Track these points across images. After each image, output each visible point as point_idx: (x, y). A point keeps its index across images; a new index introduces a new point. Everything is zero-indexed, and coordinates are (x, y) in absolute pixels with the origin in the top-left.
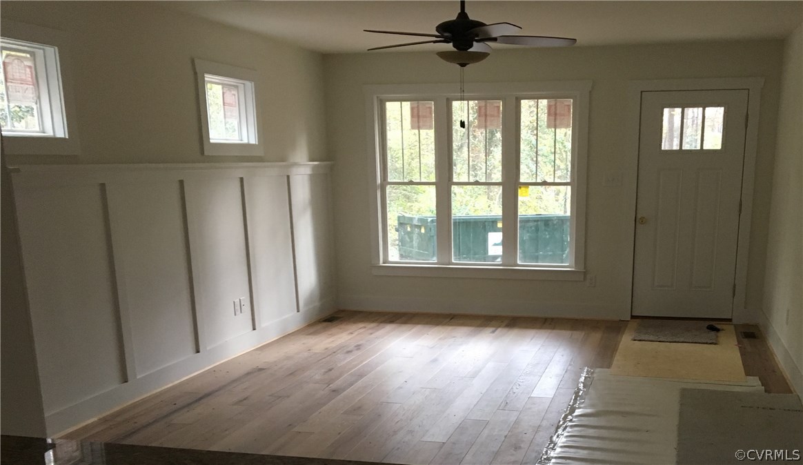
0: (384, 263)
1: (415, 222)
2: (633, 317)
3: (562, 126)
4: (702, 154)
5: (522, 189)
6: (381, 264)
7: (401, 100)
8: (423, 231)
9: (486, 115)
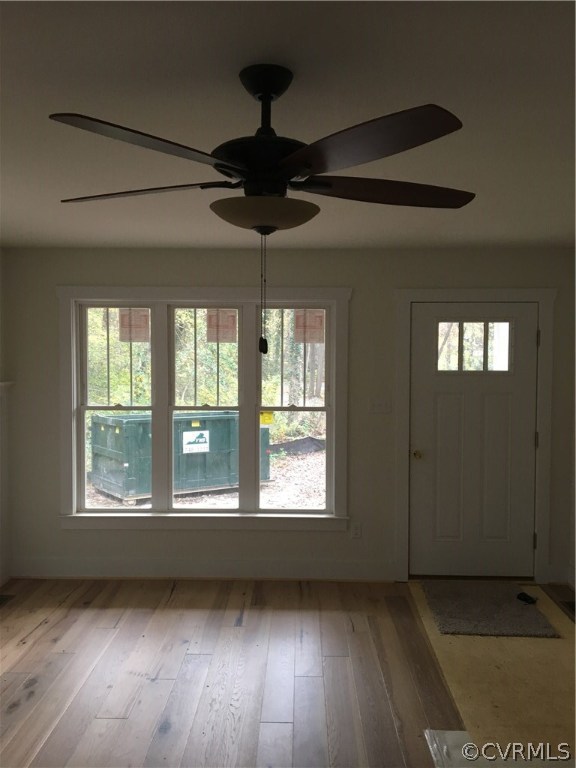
0: (78, 512)
1: (110, 423)
2: (411, 577)
3: (313, 339)
4: (485, 375)
5: (265, 415)
6: (75, 515)
7: (107, 306)
8: (117, 431)
9: (218, 326)
